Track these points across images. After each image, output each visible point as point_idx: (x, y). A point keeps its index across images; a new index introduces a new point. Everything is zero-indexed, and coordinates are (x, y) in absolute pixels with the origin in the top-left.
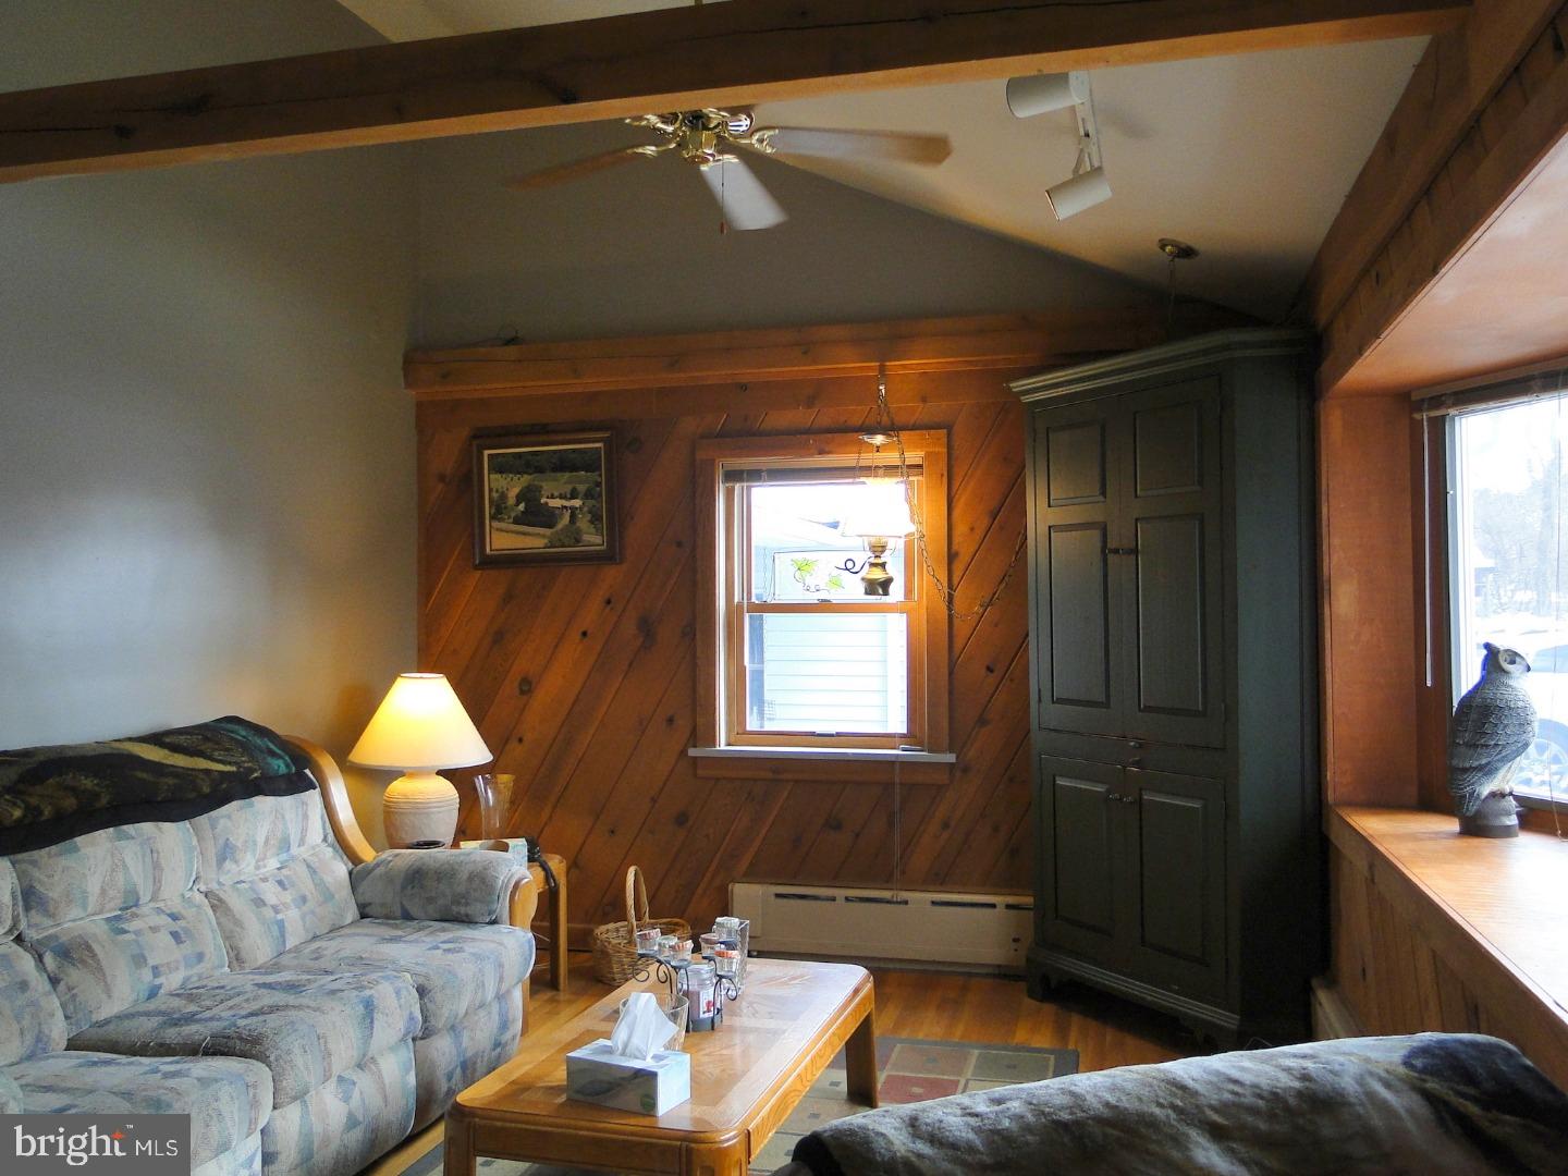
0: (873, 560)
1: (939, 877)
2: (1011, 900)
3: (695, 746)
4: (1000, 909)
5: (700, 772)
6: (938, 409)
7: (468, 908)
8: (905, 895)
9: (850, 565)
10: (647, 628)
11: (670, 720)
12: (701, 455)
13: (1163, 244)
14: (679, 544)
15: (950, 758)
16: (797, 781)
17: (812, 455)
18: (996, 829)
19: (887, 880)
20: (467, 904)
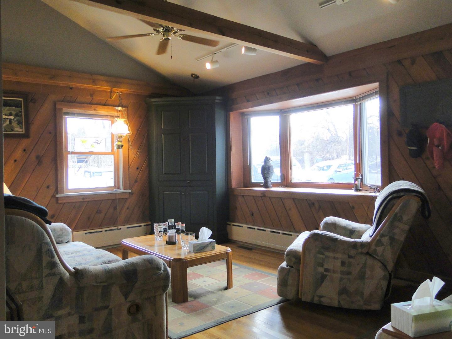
0: (118, 140)
1: (127, 221)
2: (145, 224)
3: (57, 194)
4: (143, 227)
5: (59, 202)
6: (124, 102)
7: (63, 238)
8: (120, 227)
9: (97, 142)
10: (39, 159)
11: (48, 187)
12: (57, 107)
13: (192, 75)
14: (50, 133)
15: (130, 191)
16: (88, 201)
17: (92, 110)
18: (139, 207)
19: (114, 224)
20: (62, 237)
